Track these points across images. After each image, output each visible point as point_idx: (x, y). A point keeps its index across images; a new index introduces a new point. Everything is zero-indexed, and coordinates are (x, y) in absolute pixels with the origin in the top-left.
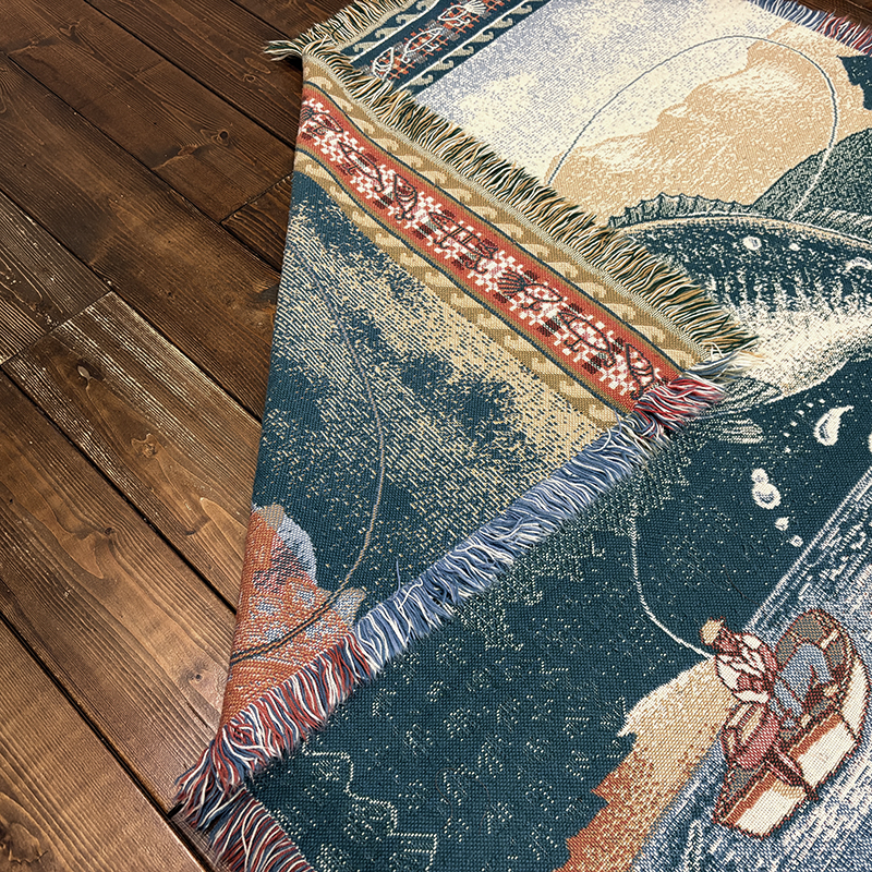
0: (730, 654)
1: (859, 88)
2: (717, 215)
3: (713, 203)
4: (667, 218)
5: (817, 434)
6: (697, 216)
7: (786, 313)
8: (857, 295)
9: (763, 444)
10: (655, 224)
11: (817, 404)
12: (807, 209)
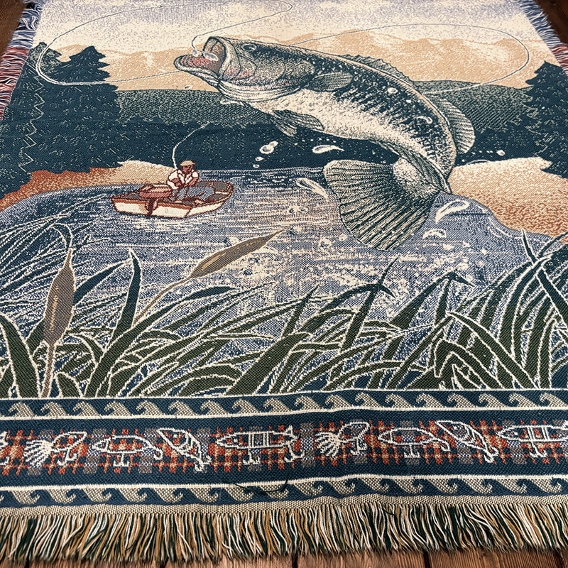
0: (183, 172)
2: (393, 76)
3: (397, 72)
4: (371, 66)
6: (383, 72)
7: (368, 114)
8: (408, 127)
10: (362, 65)
11: (331, 141)
12: (436, 95)
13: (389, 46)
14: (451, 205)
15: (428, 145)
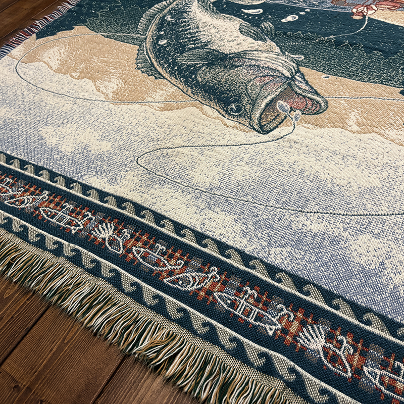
1: (59, 33)
2: (147, 53)
3: (140, 55)
4: (152, 64)
5: (259, 13)
10: (157, 67)
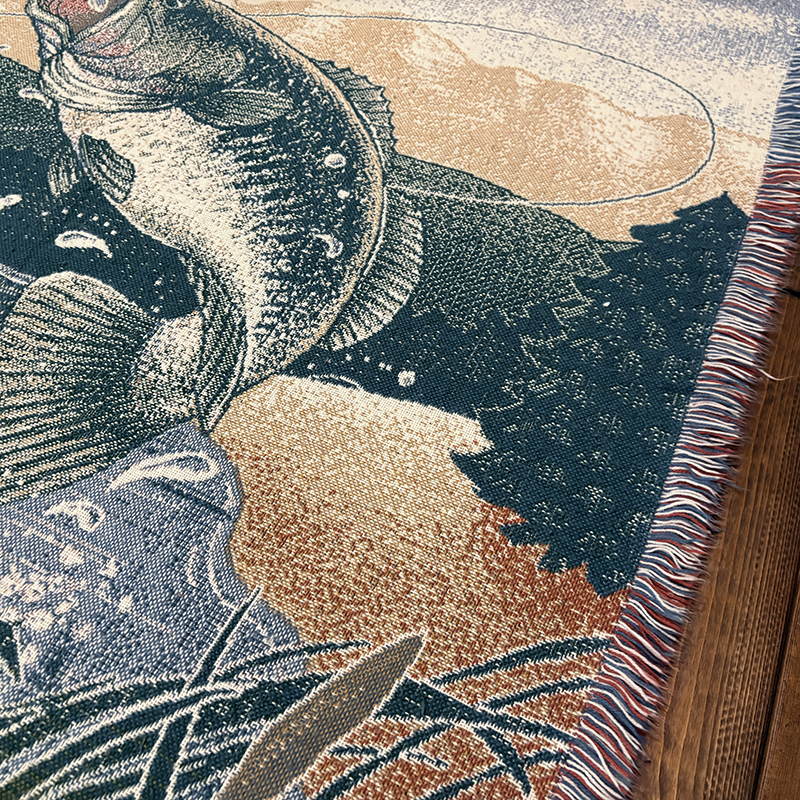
1: (670, 219)
2: (369, 131)
3: (386, 124)
6: (359, 116)
7: (236, 196)
8: (281, 248)
9: (51, 196)
10: (334, 89)
11: (110, 229)
12: (411, 198)
13: (427, 65)
14: (180, 460)
15: (278, 305)
